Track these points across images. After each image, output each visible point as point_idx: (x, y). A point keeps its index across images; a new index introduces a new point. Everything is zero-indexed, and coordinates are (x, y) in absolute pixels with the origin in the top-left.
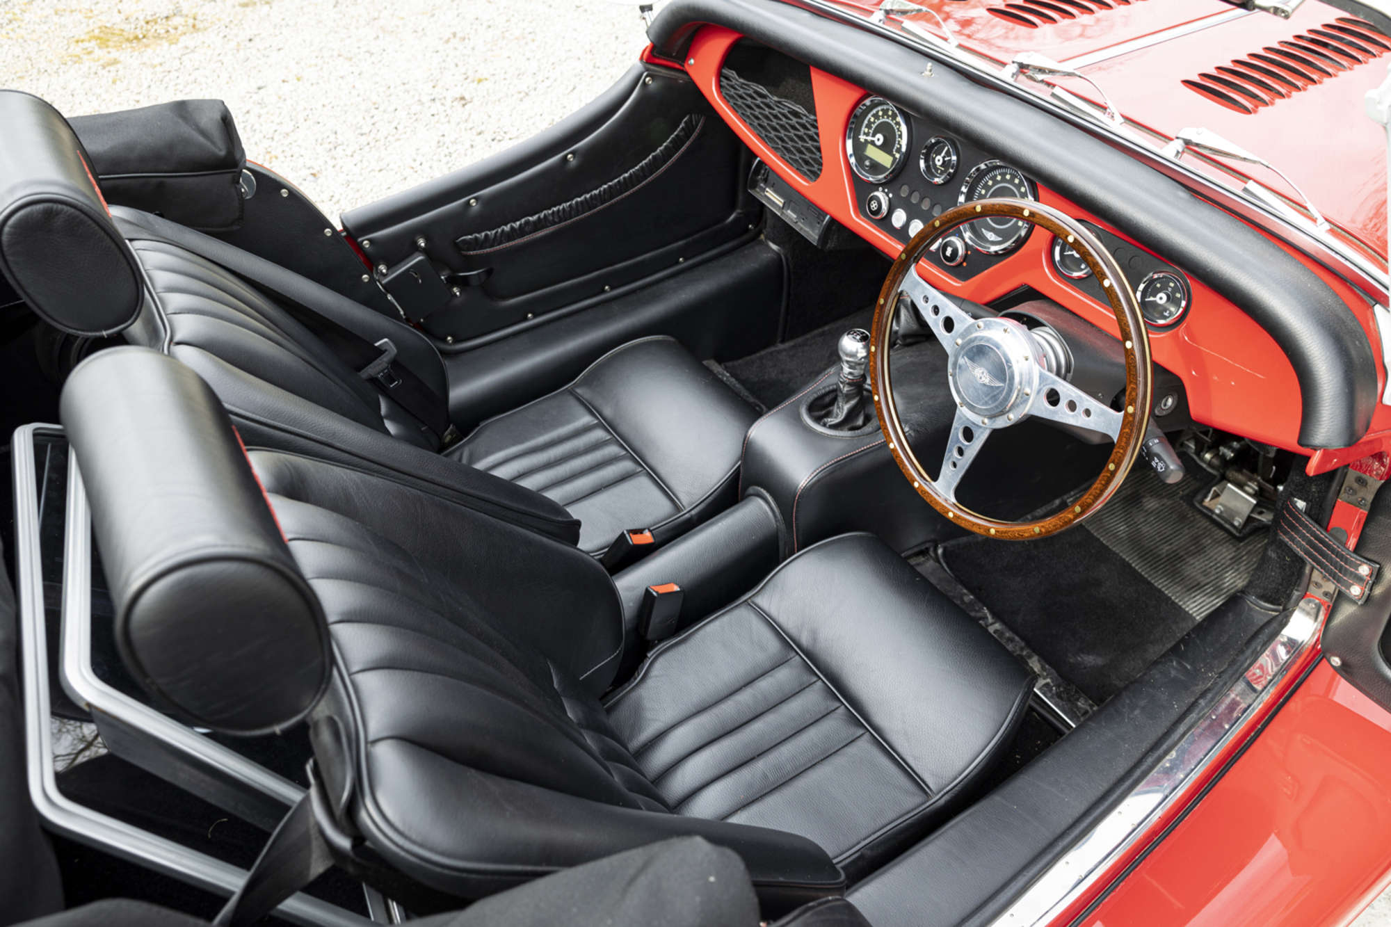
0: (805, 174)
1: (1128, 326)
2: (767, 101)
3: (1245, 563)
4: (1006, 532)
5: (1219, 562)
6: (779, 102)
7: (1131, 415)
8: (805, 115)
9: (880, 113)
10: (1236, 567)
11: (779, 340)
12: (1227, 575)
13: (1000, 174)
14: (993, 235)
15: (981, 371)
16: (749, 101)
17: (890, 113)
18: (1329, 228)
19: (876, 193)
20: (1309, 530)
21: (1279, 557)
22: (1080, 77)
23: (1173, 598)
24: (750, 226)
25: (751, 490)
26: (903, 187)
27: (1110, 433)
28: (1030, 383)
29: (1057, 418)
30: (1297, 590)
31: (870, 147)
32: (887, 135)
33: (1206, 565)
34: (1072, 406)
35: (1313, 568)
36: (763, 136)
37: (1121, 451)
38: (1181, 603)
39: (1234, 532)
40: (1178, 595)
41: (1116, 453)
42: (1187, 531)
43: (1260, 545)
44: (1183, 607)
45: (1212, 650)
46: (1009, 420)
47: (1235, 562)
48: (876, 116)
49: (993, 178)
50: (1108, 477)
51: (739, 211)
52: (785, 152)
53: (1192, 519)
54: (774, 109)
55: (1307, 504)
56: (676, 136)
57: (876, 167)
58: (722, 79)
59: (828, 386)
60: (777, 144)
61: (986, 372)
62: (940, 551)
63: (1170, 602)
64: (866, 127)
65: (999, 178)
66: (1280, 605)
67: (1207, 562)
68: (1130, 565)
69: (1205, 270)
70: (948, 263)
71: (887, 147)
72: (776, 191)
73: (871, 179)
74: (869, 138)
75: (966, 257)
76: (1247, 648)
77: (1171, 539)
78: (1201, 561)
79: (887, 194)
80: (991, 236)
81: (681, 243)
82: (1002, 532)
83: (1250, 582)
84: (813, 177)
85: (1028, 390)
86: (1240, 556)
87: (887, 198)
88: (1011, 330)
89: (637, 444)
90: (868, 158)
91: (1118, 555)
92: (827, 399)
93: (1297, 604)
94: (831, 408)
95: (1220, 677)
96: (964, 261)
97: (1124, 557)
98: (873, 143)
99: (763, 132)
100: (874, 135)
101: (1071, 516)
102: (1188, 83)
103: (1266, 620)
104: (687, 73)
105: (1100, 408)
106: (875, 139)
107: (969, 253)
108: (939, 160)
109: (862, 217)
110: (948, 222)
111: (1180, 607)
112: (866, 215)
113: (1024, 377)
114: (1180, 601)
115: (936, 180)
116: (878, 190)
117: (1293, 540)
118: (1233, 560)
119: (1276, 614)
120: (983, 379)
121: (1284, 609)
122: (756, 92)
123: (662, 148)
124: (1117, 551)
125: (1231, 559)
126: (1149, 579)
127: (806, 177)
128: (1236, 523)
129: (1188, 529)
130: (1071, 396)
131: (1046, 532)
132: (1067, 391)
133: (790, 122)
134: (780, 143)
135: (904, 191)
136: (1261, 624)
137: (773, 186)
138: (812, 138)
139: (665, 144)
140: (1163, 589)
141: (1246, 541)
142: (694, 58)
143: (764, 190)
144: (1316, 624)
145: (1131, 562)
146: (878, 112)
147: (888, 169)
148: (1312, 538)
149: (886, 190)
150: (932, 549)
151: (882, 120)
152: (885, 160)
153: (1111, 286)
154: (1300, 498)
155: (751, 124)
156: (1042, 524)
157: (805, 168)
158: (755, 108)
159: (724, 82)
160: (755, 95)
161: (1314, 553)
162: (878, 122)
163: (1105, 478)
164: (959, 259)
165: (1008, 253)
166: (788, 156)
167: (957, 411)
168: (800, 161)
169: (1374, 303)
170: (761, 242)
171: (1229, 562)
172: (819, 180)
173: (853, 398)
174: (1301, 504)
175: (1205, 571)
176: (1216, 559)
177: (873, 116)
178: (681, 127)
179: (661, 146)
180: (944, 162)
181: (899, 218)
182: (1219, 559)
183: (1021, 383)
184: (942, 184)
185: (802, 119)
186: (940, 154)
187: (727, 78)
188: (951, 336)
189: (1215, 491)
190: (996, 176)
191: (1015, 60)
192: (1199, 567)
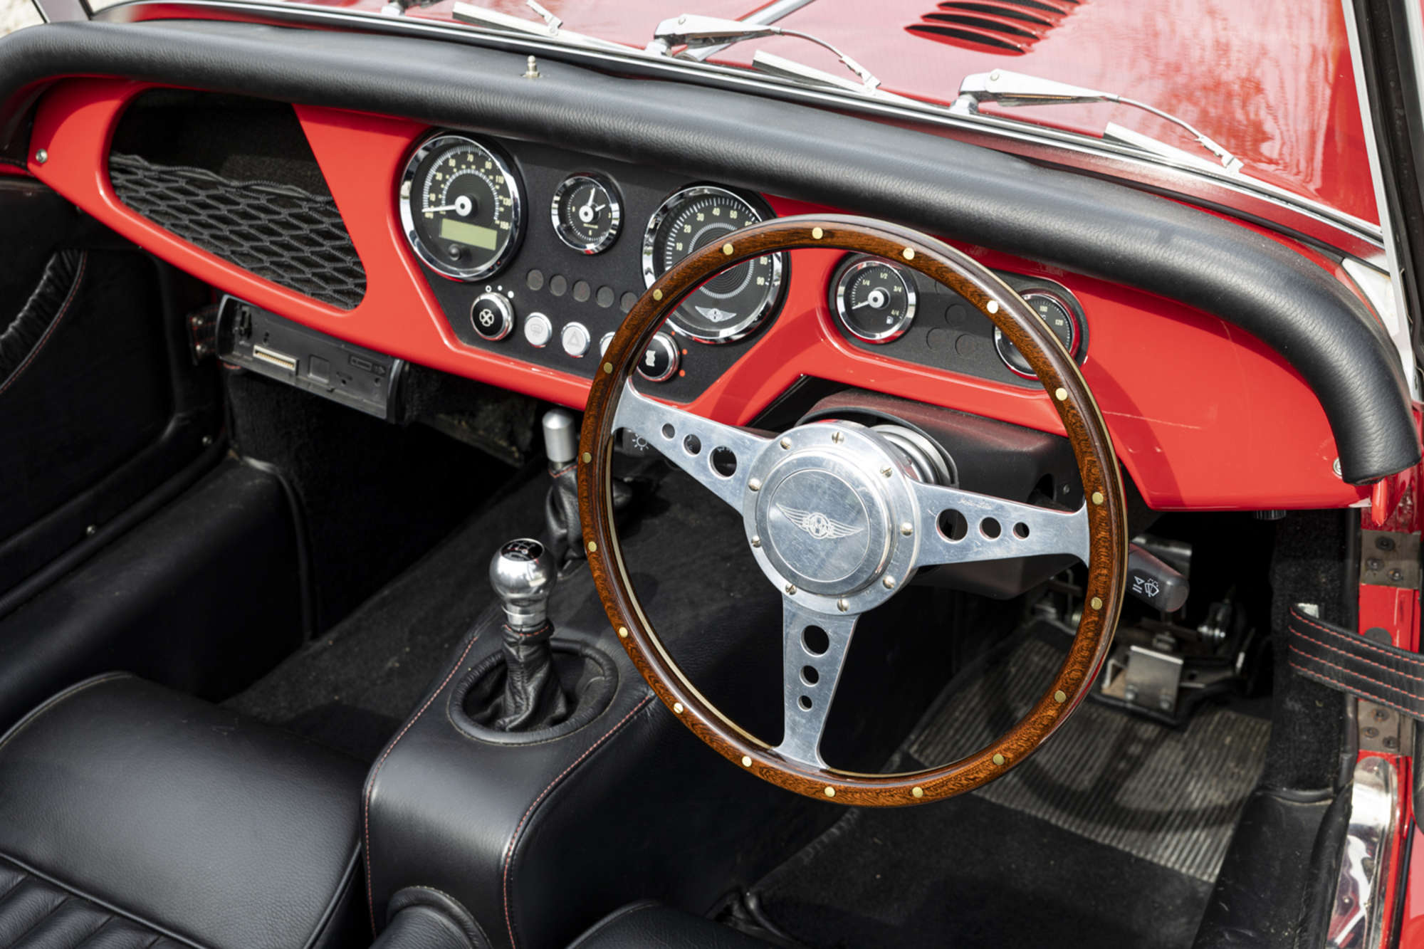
0: (330, 299)
1: (1050, 366)
2: (221, 191)
3: (1205, 761)
4: (943, 784)
5: (1169, 774)
6: (246, 188)
7: (1102, 506)
8: (308, 200)
9: (452, 163)
10: (1196, 773)
11: (308, 634)
12: (1190, 788)
13: (700, 211)
14: (719, 312)
15: (814, 519)
16: (182, 201)
17: (471, 158)
18: (1241, 165)
19: (483, 297)
20: (1342, 645)
21: (1306, 706)
22: (782, 33)
23: (1134, 852)
24: (205, 440)
25: (401, 898)
26: (531, 275)
27: (1072, 550)
28: (907, 514)
29: (972, 557)
30: (1345, 752)
31: (446, 223)
32: (475, 196)
33: (1154, 785)
34: (991, 527)
35: (1356, 700)
36: (228, 253)
37: (1105, 572)
38: (1149, 857)
39: (1168, 720)
40: (1139, 844)
41: (1097, 577)
42: (1103, 741)
43: (1211, 728)
44: (1156, 860)
45: (1269, 893)
46: (889, 587)
47: (1190, 765)
48: (445, 169)
49: (692, 220)
50: (1096, 623)
51: (180, 415)
52: (280, 272)
53: (1100, 720)
54: (238, 204)
55: (1320, 606)
56: (40, 295)
57: (469, 255)
58: (114, 174)
59: (482, 662)
60: (261, 260)
61: (823, 517)
62: (752, 905)
63: (1133, 860)
64: (431, 191)
65: (701, 217)
66: (1327, 786)
67: (1153, 780)
68: (1047, 823)
69: (1113, 259)
70: (651, 379)
71: (480, 216)
72: (274, 347)
73: (463, 276)
74: (443, 209)
75: (681, 361)
76: (1319, 869)
77: (1087, 762)
78: (1144, 780)
79: (504, 294)
80: (714, 315)
81: (83, 498)
82: (936, 787)
83: (1269, 766)
84: (350, 301)
85: (907, 526)
86: (1193, 753)
87: (507, 300)
88: (846, 434)
89: (128, 891)
90: (451, 242)
91: (1022, 813)
92: (487, 687)
93: (1350, 776)
94: (499, 700)
95: (1306, 930)
96: (680, 368)
97: (1033, 813)
98: (453, 215)
99: (226, 247)
100: (451, 201)
101: (1052, 713)
102: (913, 29)
103: (1319, 818)
104: (36, 180)
105: (1042, 514)
106: (456, 207)
107: (685, 352)
108: (586, 213)
109: (465, 345)
110: (676, 287)
111: (1151, 863)
112: (474, 340)
113: (892, 505)
114: (1147, 853)
115: (591, 247)
116: (484, 292)
117: (1320, 669)
118: (1188, 763)
119: (1329, 802)
120: (823, 531)
121: (1338, 790)
122: (191, 181)
123: (16, 323)
124: (1020, 808)
125: (1184, 762)
126: (1086, 835)
127: (334, 305)
128: (1165, 706)
129: (1103, 736)
130: (983, 511)
131: (1016, 757)
132: (975, 505)
133: (276, 217)
134: (264, 257)
135: (535, 281)
136: (1316, 826)
137: (266, 340)
138: (328, 235)
139: (20, 315)
140: (1114, 844)
141: (1190, 728)
142: (46, 149)
143: (250, 350)
144: (1390, 796)
145: (1047, 817)
146: (446, 161)
147: (494, 253)
148: (1350, 655)
149: (500, 288)
150: (736, 907)
151: (457, 174)
152: (483, 238)
153: (1001, 311)
154: (1308, 601)
155: (195, 239)
156: (1004, 746)
157: (329, 289)
158: (197, 210)
159: (120, 179)
160: (191, 188)
161: (1361, 677)
162: (450, 179)
163: (1091, 627)
164: (670, 369)
165: (752, 334)
166: (287, 277)
167: (785, 605)
168: (315, 279)
169: (1340, 258)
170: (233, 464)
171: (1183, 769)
172: (362, 305)
173: (538, 668)
174: (1311, 609)
175: (1157, 793)
176: (1163, 771)
177: (438, 170)
178: (45, 277)
179: (13, 319)
180: (596, 214)
181: (538, 328)
182: (1167, 768)
183: (891, 519)
184: (601, 253)
185: (300, 207)
186: (585, 202)
187: (124, 171)
188: (735, 479)
189: (1114, 666)
190: (695, 215)
191: (658, 33)
192: (1146, 790)
